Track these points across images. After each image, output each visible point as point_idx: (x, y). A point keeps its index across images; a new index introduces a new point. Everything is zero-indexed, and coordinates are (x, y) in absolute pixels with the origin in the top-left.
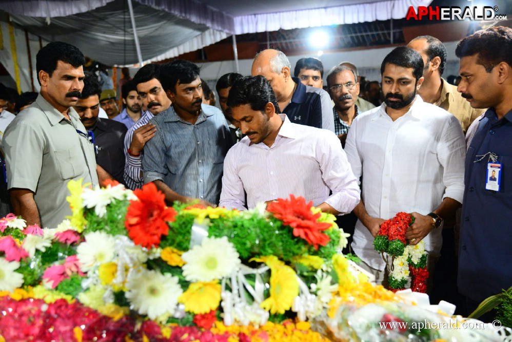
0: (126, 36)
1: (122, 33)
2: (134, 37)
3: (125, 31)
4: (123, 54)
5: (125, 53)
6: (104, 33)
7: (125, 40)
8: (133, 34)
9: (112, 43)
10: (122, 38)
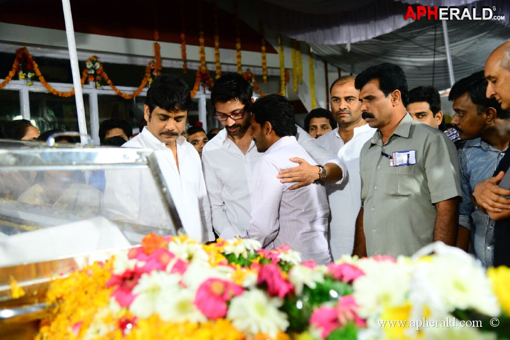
0: (436, 56)
1: (432, 53)
2: (446, 56)
3: (435, 51)
4: (431, 79)
5: (433, 77)
6: (409, 56)
7: (434, 61)
8: (444, 53)
9: (419, 68)
10: (432, 59)
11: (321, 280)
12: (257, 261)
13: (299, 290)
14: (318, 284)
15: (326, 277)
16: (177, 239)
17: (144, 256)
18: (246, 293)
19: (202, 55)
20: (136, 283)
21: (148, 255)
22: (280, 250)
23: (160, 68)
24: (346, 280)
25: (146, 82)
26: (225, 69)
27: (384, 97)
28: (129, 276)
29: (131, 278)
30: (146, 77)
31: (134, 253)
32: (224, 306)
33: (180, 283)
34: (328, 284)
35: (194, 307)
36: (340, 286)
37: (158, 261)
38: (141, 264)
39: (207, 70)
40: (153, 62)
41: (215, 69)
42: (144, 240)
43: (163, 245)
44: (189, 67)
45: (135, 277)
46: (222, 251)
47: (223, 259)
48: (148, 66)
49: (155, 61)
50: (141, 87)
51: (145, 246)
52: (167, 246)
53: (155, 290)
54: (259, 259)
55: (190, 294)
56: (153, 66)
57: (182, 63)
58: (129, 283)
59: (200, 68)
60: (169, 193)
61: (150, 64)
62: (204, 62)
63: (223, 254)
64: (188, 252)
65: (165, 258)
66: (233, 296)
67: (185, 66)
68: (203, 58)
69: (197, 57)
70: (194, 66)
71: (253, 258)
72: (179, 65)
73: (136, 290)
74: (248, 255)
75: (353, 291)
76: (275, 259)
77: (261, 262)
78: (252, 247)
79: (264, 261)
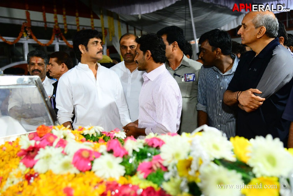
0: (186, 23)
11: (142, 147)
12: (102, 138)
13: (130, 153)
14: (141, 150)
15: (144, 146)
16: (56, 127)
17: (38, 138)
18: (102, 156)
19: (55, 19)
20: (37, 154)
21: (41, 138)
22: (114, 131)
23: (30, 27)
24: (155, 146)
25: (22, 35)
26: (69, 27)
27: (168, 45)
28: (31, 150)
29: (33, 151)
30: (22, 31)
31: (32, 136)
32: (89, 164)
33: (63, 152)
34: (146, 149)
35: (73, 166)
36: (152, 150)
37: (48, 140)
38: (38, 143)
39: (59, 28)
40: (26, 22)
41: (63, 28)
42: (38, 129)
43: (49, 131)
44: (48, 26)
45: (35, 150)
46: (82, 133)
47: (83, 137)
48: (22, 25)
49: (27, 22)
50: (19, 37)
51: (39, 132)
52: (51, 131)
53: (48, 157)
54: (103, 136)
55: (69, 159)
56: (26, 25)
57: (44, 24)
58: (32, 154)
59: (55, 27)
61: (24, 23)
62: (57, 23)
63: (83, 135)
64: (63, 134)
65: (51, 139)
66: (95, 158)
67: (46, 25)
68: (56, 21)
69: (53, 20)
70: (52, 26)
71: (100, 136)
72: (42, 25)
73: (36, 158)
74: (97, 135)
75: (160, 153)
76: (112, 136)
77: (104, 138)
78: (99, 130)
79: (106, 138)
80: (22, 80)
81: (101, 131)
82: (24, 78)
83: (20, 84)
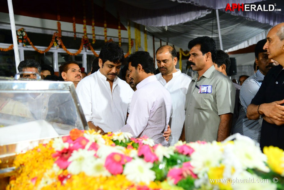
12: (130, 144)
16: (88, 132)
22: (143, 138)
27: (202, 55)
42: (71, 132)
46: (112, 139)
47: (112, 143)
54: (131, 143)
60: (81, 107)
63: (112, 140)
71: (128, 143)
74: (126, 141)
76: (141, 143)
77: (132, 145)
78: (128, 137)
79: (134, 144)
80: (57, 85)
81: (130, 138)
82: (59, 84)
83: (55, 89)
